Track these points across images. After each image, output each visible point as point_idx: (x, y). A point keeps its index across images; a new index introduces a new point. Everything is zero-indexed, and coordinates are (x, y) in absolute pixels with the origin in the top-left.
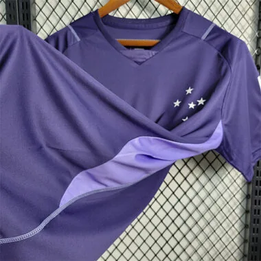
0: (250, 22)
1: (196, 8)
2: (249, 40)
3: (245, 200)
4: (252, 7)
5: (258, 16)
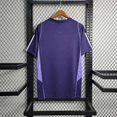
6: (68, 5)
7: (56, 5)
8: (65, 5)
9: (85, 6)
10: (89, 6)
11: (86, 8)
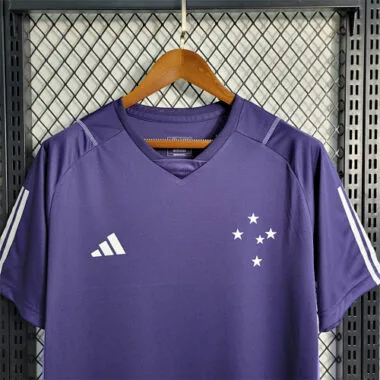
0: (327, 113)
1: (253, 95)
2: (327, 137)
3: (335, 364)
4: (329, 94)
5: (337, 106)
6: (235, 14)
7: (163, 15)
8: (217, 14)
9: (331, 22)
10: (356, 22)
11: (341, 33)
